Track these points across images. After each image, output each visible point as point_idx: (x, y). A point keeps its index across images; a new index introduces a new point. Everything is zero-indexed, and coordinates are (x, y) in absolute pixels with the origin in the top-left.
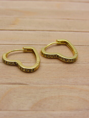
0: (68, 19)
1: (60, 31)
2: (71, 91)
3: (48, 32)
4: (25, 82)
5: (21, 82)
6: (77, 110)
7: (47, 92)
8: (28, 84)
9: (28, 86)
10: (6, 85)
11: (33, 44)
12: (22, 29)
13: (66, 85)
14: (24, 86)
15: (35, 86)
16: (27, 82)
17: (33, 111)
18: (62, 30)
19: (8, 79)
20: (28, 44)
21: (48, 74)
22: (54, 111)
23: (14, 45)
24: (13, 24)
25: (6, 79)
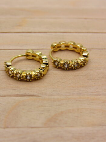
0: (85, 19)
1: (76, 33)
2: (92, 103)
3: (62, 34)
4: (37, 93)
5: (32, 93)
6: (101, 125)
7: (63, 104)
8: (39, 95)
9: (40, 97)
10: (13, 97)
11: (45, 48)
12: (30, 31)
13: (86, 96)
14: (35, 97)
15: (48, 98)
16: (39, 93)
17: (47, 127)
18: (79, 31)
19: (15, 89)
20: (39, 48)
21: (64, 83)
22: (72, 127)
23: (22, 50)
24: (19, 26)
25: (13, 89)
